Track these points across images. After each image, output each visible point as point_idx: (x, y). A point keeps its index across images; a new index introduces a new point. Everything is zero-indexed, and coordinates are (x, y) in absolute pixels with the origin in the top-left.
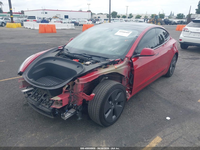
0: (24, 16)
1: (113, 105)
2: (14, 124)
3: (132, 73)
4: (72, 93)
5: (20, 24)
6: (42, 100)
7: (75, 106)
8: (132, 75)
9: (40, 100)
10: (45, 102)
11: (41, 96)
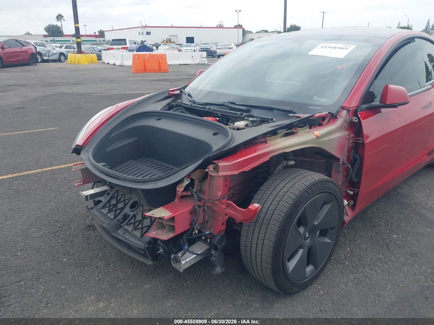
0: (104, 41)
1: (308, 238)
2: (58, 273)
3: (357, 153)
4: (200, 199)
5: (94, 56)
6: (126, 217)
7: (208, 236)
8: (357, 157)
9: (120, 217)
10: (133, 221)
11: (125, 205)
